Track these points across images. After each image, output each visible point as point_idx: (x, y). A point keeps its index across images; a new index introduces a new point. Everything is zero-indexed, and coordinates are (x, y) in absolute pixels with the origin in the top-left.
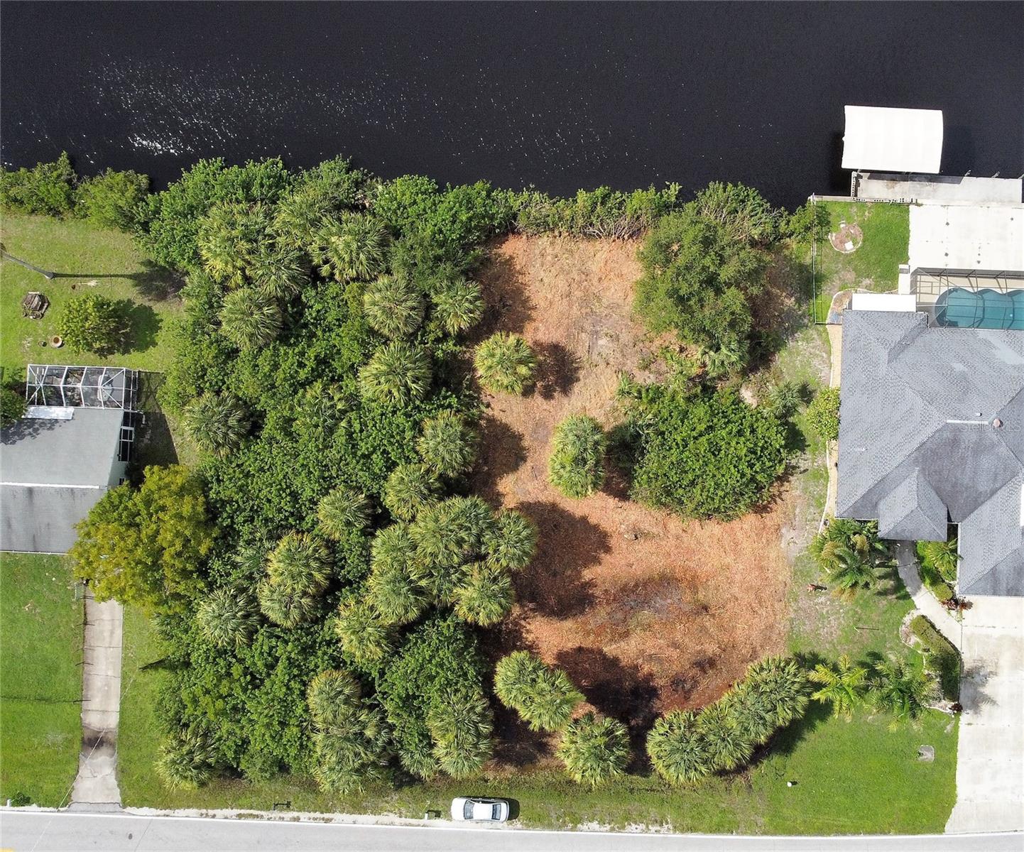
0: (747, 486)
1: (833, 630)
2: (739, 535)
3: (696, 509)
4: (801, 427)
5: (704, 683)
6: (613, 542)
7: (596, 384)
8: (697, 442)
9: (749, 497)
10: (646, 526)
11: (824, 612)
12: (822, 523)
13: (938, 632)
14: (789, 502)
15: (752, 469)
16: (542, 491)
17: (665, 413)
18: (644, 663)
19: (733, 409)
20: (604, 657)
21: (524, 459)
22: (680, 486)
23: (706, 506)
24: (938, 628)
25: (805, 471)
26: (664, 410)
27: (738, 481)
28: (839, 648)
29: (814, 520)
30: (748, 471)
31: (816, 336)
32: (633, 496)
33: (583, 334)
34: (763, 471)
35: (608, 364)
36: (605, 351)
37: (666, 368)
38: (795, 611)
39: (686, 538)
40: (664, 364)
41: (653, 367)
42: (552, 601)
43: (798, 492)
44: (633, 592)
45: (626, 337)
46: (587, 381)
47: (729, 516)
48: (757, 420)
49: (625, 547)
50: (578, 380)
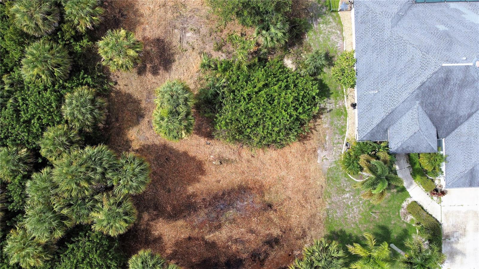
0: (294, 123)
1: (355, 215)
2: (290, 157)
3: (260, 142)
4: (326, 82)
5: (273, 254)
6: (206, 167)
7: (186, 63)
8: (258, 95)
9: (296, 131)
10: (227, 154)
11: (349, 203)
12: (344, 145)
13: (425, 211)
14: (321, 132)
15: (296, 111)
16: (157, 137)
17: (234, 78)
18: (232, 245)
19: (280, 72)
20: (206, 243)
21: (142, 116)
22: (248, 127)
23: (267, 139)
24: (425, 209)
25: (330, 111)
26: (233, 76)
27: (288, 121)
28: (360, 226)
29: (338, 143)
30: (294, 113)
31: (331, 20)
32: (216, 136)
33: (176, 30)
34: (304, 112)
35: (194, 49)
36: (191, 41)
37: (233, 49)
38: (330, 204)
39: (254, 161)
40: (231, 46)
41: (224, 49)
42: (169, 209)
43: (327, 126)
44: (222, 198)
45: (204, 30)
46: (181, 61)
47: (282, 145)
48: (297, 78)
49: (214, 169)
50: (174, 61)
